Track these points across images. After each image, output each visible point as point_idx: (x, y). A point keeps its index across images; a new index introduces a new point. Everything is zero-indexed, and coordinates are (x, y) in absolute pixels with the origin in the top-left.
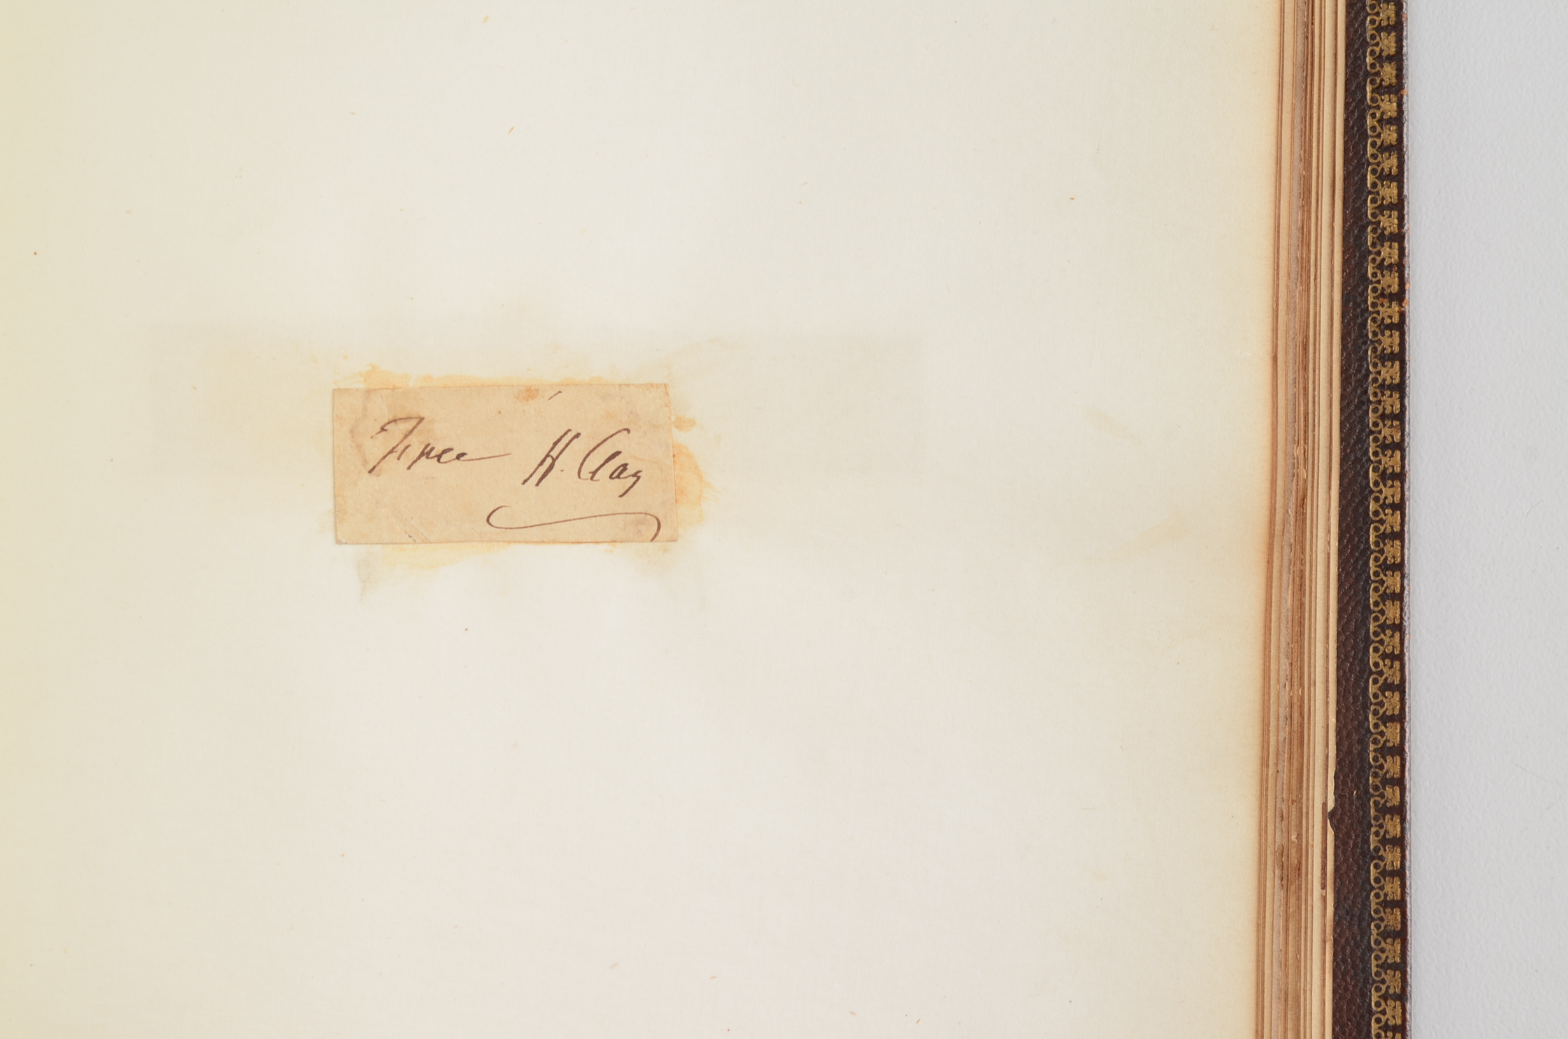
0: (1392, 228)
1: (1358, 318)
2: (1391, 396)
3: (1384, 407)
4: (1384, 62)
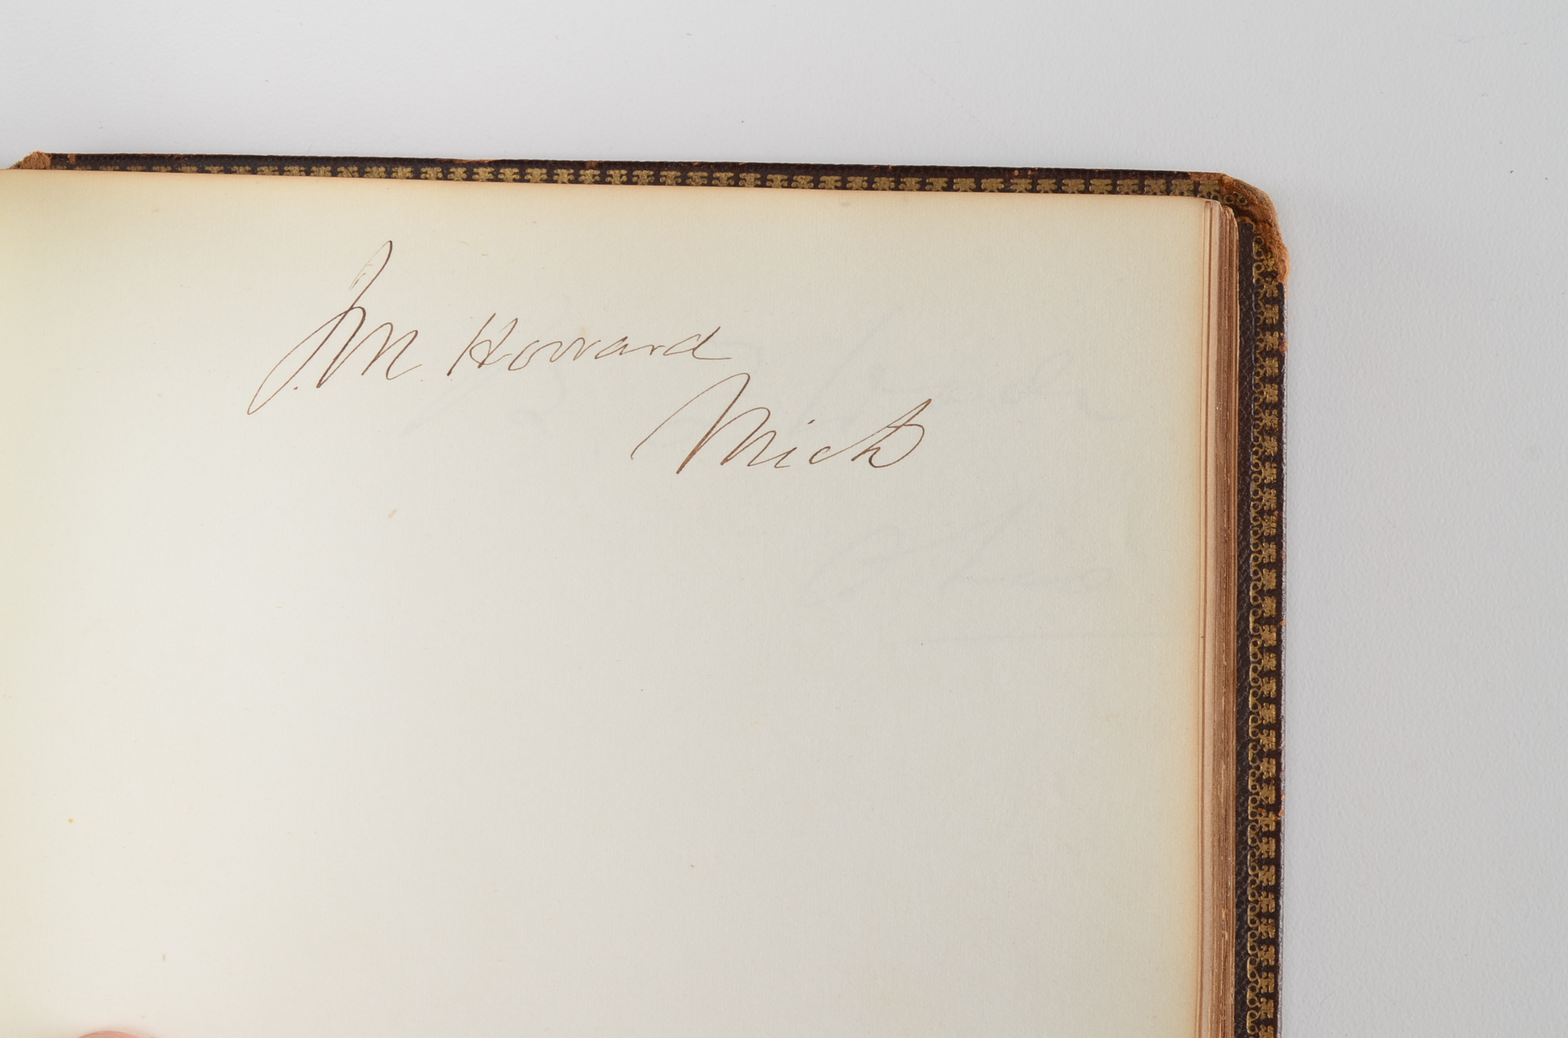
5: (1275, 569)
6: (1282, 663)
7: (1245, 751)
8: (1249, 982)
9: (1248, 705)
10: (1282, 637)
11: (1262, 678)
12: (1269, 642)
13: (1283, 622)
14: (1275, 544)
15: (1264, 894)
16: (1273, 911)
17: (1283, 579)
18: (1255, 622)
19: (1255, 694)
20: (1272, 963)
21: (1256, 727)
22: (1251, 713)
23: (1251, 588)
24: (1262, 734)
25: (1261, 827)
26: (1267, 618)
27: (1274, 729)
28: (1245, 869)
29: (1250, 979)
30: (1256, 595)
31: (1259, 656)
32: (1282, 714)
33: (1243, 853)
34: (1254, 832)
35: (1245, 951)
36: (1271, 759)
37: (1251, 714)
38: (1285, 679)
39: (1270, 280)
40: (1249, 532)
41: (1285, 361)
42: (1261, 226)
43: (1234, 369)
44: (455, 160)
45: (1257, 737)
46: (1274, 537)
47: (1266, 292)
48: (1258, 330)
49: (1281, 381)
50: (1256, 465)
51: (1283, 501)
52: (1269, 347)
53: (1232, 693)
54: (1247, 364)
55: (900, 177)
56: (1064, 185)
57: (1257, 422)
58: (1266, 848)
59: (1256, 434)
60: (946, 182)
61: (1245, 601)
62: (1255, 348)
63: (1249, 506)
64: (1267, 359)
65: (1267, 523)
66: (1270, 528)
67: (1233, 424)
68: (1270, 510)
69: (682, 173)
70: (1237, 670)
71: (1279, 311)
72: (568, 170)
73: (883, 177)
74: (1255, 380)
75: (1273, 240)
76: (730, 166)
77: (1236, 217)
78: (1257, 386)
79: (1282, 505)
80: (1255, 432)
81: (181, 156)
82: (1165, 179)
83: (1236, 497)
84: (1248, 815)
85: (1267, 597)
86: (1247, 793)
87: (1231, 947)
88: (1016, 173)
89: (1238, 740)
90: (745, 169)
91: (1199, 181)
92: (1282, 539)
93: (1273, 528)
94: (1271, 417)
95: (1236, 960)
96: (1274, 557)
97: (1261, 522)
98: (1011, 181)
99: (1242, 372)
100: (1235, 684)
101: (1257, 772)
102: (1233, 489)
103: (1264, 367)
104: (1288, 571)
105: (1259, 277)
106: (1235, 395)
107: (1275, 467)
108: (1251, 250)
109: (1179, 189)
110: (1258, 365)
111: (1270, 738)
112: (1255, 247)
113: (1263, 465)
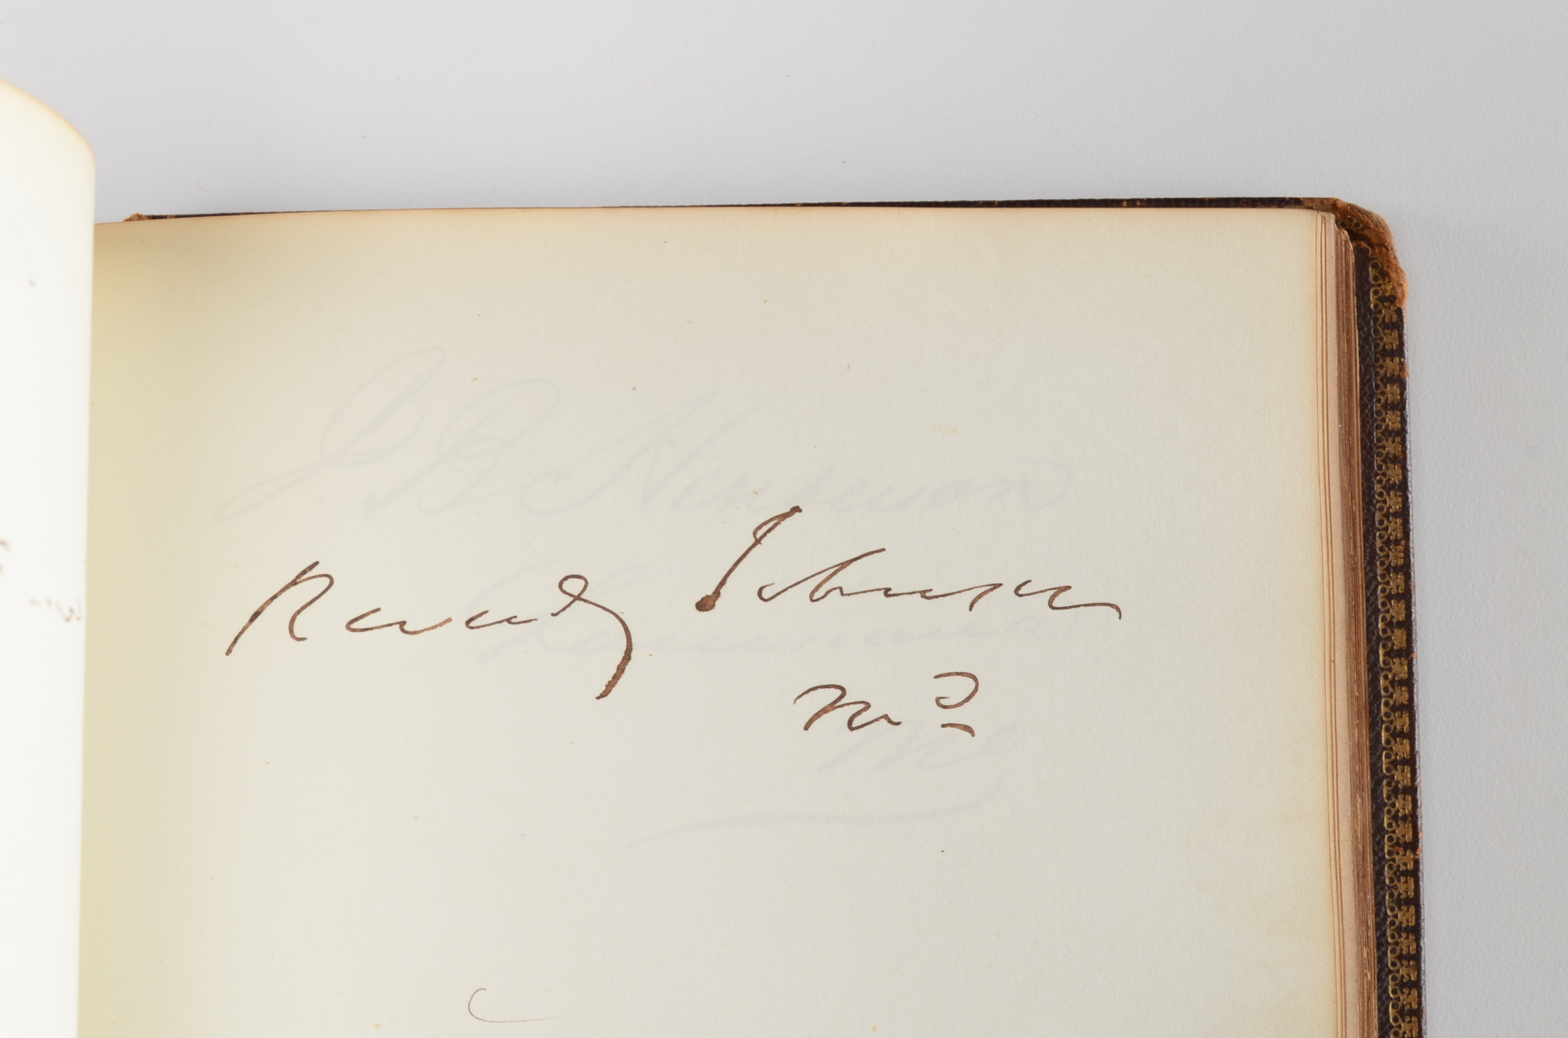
5: (1404, 600)
6: (1415, 696)
7: (1379, 788)
8: (1391, 1027)
9: (1381, 741)
10: (1414, 669)
11: (1394, 713)
12: (1400, 675)
13: (1414, 654)
14: (1403, 575)
15: (1404, 935)
16: (1414, 952)
17: (1413, 611)
18: (1385, 655)
19: (1387, 729)
20: (1415, 1006)
21: (1390, 763)
22: (1384, 749)
23: (1380, 620)
24: (1397, 770)
25: (1399, 866)
26: (1397, 651)
27: (1408, 765)
28: (1384, 910)
29: (1393, 1024)
30: (1385, 627)
31: (1391, 690)
32: (1416, 749)
33: (1381, 893)
34: (1392, 872)
35: (1386, 995)
36: (1406, 796)
37: (1384, 750)
38: (1418, 713)
39: (1389, 304)
40: (1376, 562)
41: (1407, 387)
42: (1377, 250)
43: (1355, 395)
45: (1392, 773)
46: (1402, 567)
47: (1384, 317)
48: (1378, 356)
49: (1404, 408)
50: (1381, 494)
51: (1409, 530)
52: (1390, 373)
53: (1364, 726)
54: (1368, 391)
57: (1380, 450)
58: (1404, 887)
59: (1379, 462)
61: (1374, 633)
62: (1375, 375)
63: (1375, 536)
64: (1388, 386)
65: (1393, 553)
66: (1397, 558)
67: (1356, 451)
68: (1396, 539)
70: (1371, 704)
71: (1398, 336)
74: (1376, 407)
75: (1390, 264)
77: (1352, 242)
78: (1379, 413)
79: (1409, 534)
80: (1377, 461)
83: (1362, 525)
84: (1385, 854)
85: (1397, 629)
86: (1383, 831)
87: (1373, 989)
88: (1128, 204)
89: (1372, 777)
92: (1410, 569)
93: (1401, 558)
94: (1394, 445)
95: (1378, 1004)
96: (1403, 588)
97: (1388, 552)
99: (1363, 400)
100: (1368, 720)
101: (1392, 809)
102: (1358, 517)
103: (1385, 394)
104: (1417, 602)
105: (1377, 302)
106: (1357, 421)
107: (1400, 496)
108: (1368, 275)
110: (1379, 392)
111: (1404, 774)
112: (1372, 271)
113: (1388, 494)
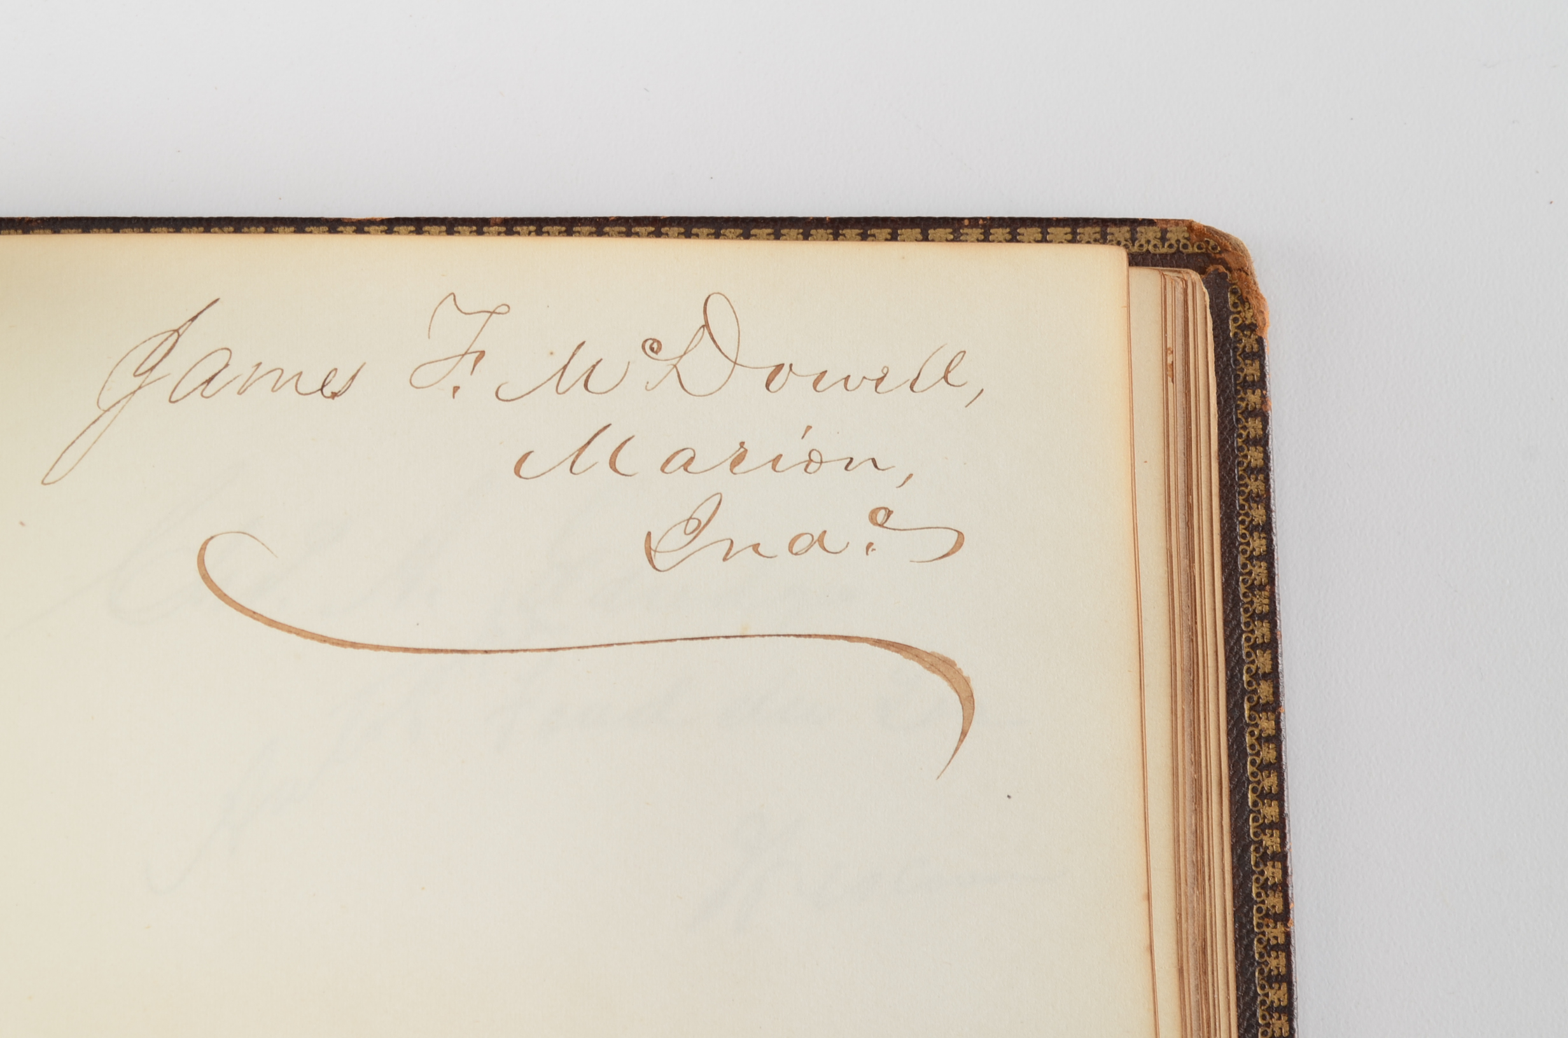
0: (1274, 847)
1: (1244, 940)
2: (1279, 1018)
3: (1273, 1029)
4: (1261, 680)
5: (1270, 649)
6: (1283, 754)
7: (1246, 854)
9: (1248, 803)
10: (1282, 724)
11: (1261, 772)
12: (1267, 731)
13: (1281, 708)
14: (1269, 622)
15: (1276, 1015)
16: (1287, 1034)
17: (1280, 661)
18: (1251, 709)
19: (1254, 790)
21: (1257, 827)
22: (1251, 811)
23: (1244, 672)
24: (1265, 835)
25: (1269, 940)
26: (1263, 705)
27: (1277, 829)
28: (1253, 988)
30: (1250, 679)
31: (1257, 747)
32: (1285, 812)
33: (1250, 969)
34: (1262, 946)
36: (1276, 863)
37: (1251, 813)
38: (1287, 773)
39: (1249, 333)
40: (1240, 609)
41: (1270, 424)
42: (1236, 274)
44: (343, 219)
46: (1267, 614)
47: (1245, 347)
48: (1238, 388)
49: (1267, 443)
50: (1244, 536)
51: (1274, 574)
52: (1252, 406)
54: (1228, 426)
55: (838, 228)
56: (1019, 234)
57: (1242, 488)
58: (1275, 963)
59: (1242, 502)
60: (889, 234)
61: (1237, 688)
62: (1236, 408)
63: (1237, 581)
64: (1249, 420)
65: (1258, 599)
66: (1261, 604)
68: (1261, 584)
69: (597, 228)
71: (1260, 366)
72: (470, 226)
73: (821, 228)
74: (1237, 443)
75: (1250, 290)
76: (650, 220)
78: (1240, 449)
79: (1274, 579)
80: (1240, 500)
81: (33, 218)
82: (1129, 226)
84: (1253, 926)
85: (1263, 681)
86: (1251, 901)
88: (966, 222)
89: (1234, 841)
90: (667, 223)
91: (1166, 229)
92: (1276, 616)
93: (1266, 604)
94: (1256, 483)
96: (1269, 636)
97: (1252, 599)
98: (961, 231)
99: (1223, 434)
100: (1232, 780)
101: (1261, 877)
103: (1247, 428)
104: (1284, 652)
105: (1236, 330)
107: (1264, 538)
108: (1226, 302)
109: (1145, 238)
110: (1240, 426)
111: (1273, 839)
112: (1230, 297)
113: (1251, 535)
